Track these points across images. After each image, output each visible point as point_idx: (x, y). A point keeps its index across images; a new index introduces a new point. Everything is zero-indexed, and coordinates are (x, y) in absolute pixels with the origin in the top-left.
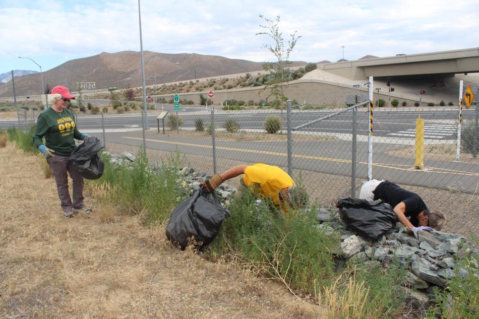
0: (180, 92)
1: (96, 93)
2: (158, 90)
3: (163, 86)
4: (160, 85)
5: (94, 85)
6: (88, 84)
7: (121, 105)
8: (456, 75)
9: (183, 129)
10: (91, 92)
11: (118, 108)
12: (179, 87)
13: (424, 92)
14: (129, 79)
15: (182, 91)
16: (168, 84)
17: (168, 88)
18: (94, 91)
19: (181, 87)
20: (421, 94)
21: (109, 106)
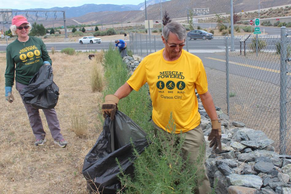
0: (286, 15)
1: (210, 17)
2: (265, 14)
3: (269, 10)
4: (267, 9)
5: (208, 10)
6: (203, 10)
7: (226, 28)
9: (265, 51)
10: (205, 17)
11: (222, 31)
12: (285, 10)
14: (242, 4)
15: (288, 14)
16: (274, 8)
17: (275, 12)
18: (207, 15)
19: (287, 10)
21: (215, 29)
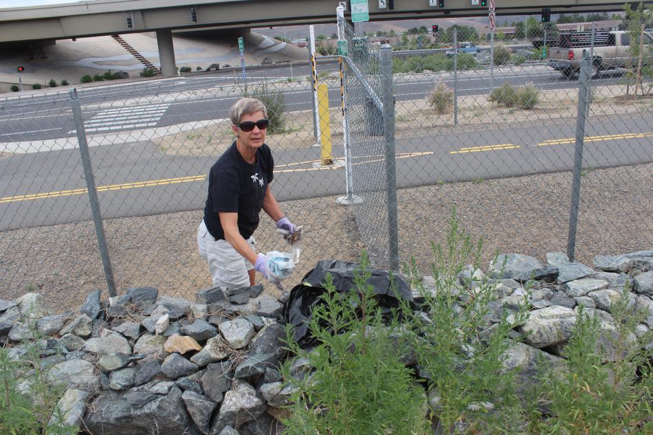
8: (57, 41)
13: (23, 69)
20: (19, 71)
